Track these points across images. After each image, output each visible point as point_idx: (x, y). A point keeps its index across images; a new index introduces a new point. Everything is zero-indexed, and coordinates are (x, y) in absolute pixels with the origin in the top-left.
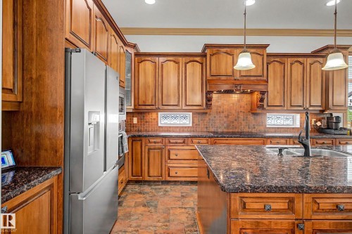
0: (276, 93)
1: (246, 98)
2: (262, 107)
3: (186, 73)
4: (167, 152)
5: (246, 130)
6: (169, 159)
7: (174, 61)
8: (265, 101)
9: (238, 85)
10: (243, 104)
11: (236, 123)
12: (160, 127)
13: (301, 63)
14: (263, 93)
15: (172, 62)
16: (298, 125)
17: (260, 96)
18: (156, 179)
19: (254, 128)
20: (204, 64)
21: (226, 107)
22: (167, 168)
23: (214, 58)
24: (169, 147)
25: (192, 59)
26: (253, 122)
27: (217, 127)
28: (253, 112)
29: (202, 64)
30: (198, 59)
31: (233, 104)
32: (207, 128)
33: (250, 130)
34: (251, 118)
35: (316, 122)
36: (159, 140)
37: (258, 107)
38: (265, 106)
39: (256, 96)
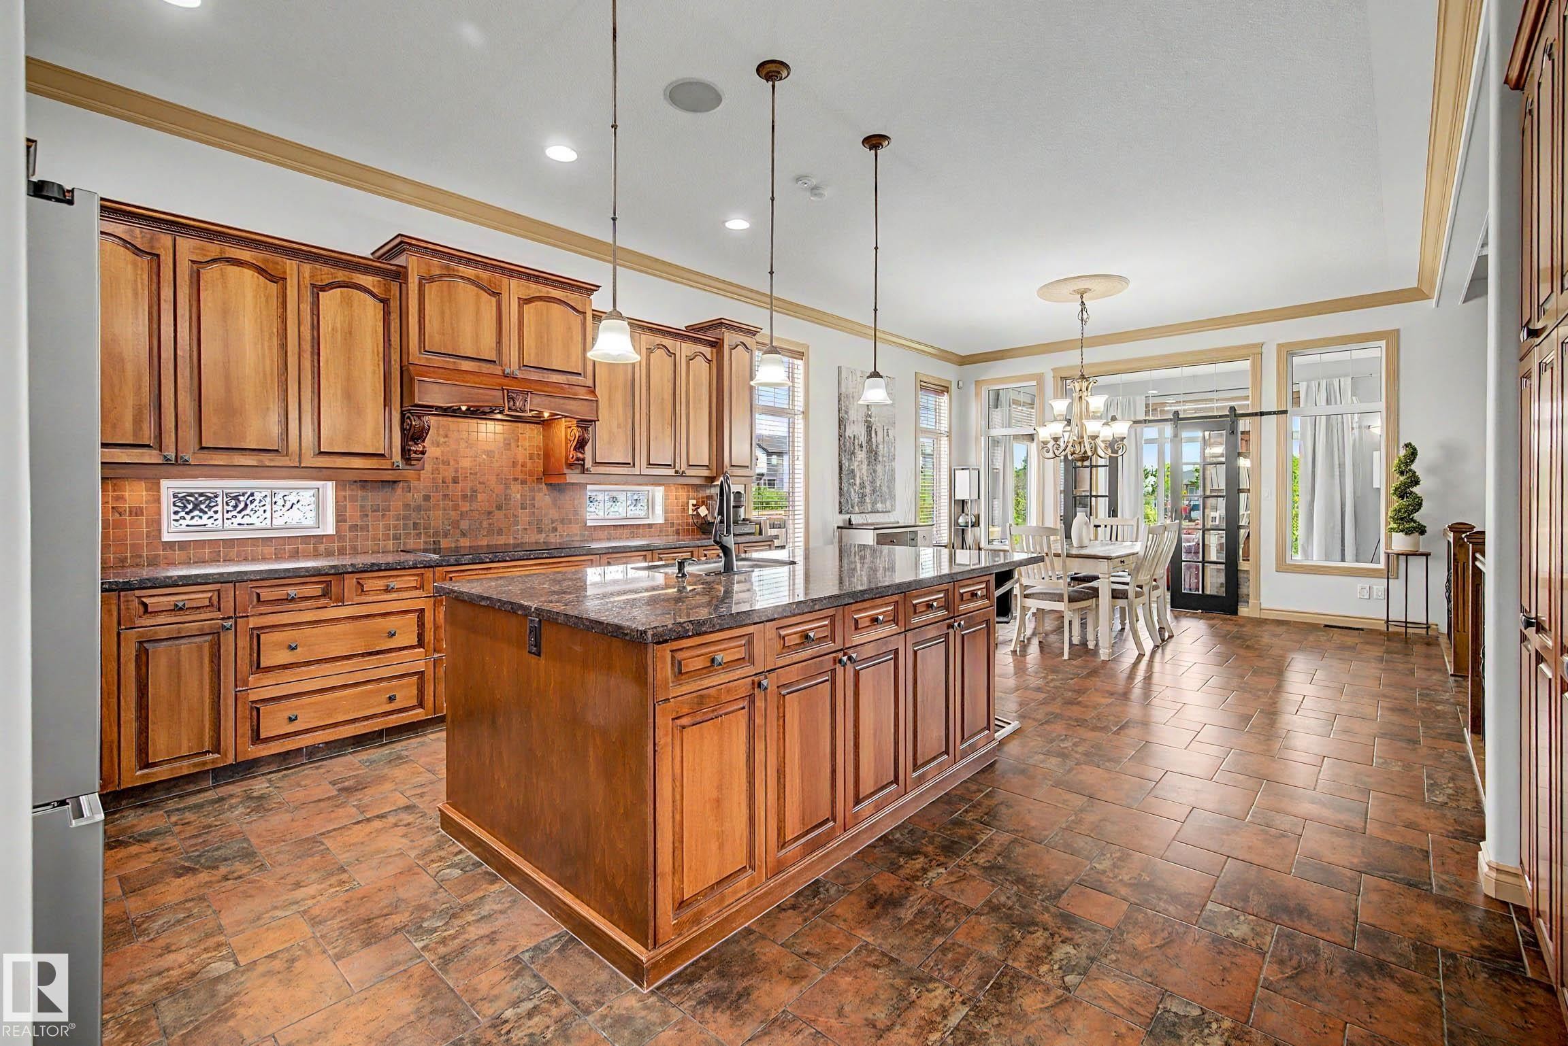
0: (615, 429)
1: (531, 436)
2: (580, 465)
3: (316, 327)
4: (243, 642)
5: (531, 538)
6: (258, 668)
7: (261, 271)
8: (588, 448)
9: (518, 392)
10: (521, 454)
11: (499, 515)
12: (171, 545)
13: (671, 354)
14: (585, 424)
15: (248, 273)
16: (659, 518)
17: (576, 432)
18: (185, 768)
19: (555, 529)
20: (394, 305)
21: (465, 463)
22: (244, 711)
23: (432, 290)
24: (253, 622)
25: (341, 275)
26: (553, 514)
27: (436, 534)
28: (554, 481)
29: (385, 301)
30: (367, 280)
31: (489, 454)
32: (396, 537)
33: (542, 538)
34: (544, 498)
35: (697, 507)
36: (201, 596)
37: (570, 466)
38: (588, 464)
39: (564, 432)
